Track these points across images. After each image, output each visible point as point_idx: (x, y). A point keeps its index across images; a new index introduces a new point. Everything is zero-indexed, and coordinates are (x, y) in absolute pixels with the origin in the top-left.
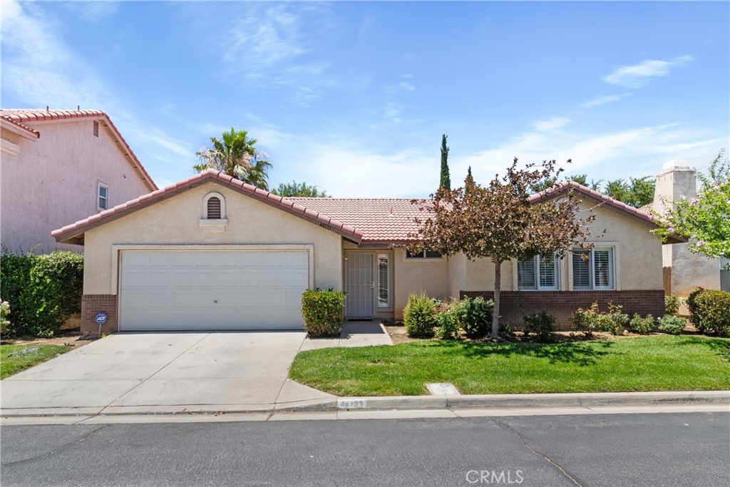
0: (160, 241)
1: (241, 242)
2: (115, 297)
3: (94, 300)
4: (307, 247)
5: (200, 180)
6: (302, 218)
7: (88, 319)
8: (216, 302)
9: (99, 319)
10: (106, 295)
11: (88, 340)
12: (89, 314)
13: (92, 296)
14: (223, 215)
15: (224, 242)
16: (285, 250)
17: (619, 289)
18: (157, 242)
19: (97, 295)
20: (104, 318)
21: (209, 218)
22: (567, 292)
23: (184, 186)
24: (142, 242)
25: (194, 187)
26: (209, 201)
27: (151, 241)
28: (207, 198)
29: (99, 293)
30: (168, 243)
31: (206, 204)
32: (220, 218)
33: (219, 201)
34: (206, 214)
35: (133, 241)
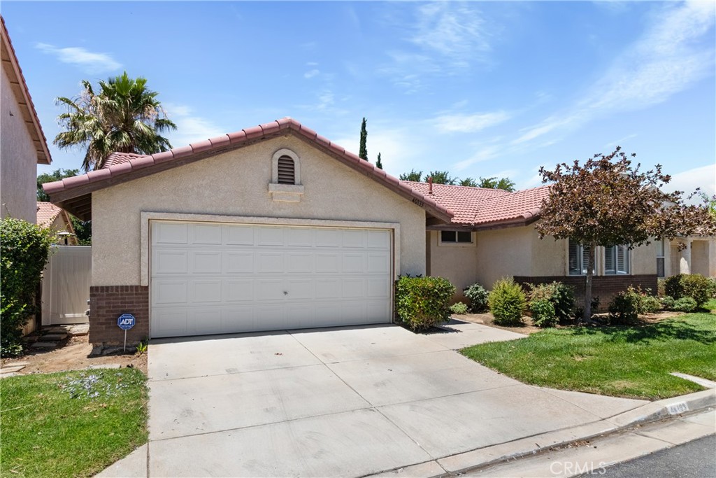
0: (213, 210)
1: (320, 216)
2: (146, 288)
3: (111, 295)
4: (393, 226)
5: (278, 130)
6: (394, 191)
7: (102, 324)
8: (286, 293)
9: (124, 322)
10: (132, 287)
11: (108, 355)
12: (103, 316)
13: (107, 287)
14: (297, 179)
15: (299, 216)
16: (366, 229)
17: (633, 274)
18: (208, 210)
19: (117, 287)
20: (130, 321)
21: (279, 182)
22: (601, 276)
23: (256, 135)
24: (186, 209)
25: (269, 139)
26: (279, 160)
27: (200, 209)
28: (277, 156)
29: (119, 284)
30: (224, 212)
31: (276, 163)
32: (293, 183)
33: (292, 161)
34: (275, 176)
35: (172, 207)
